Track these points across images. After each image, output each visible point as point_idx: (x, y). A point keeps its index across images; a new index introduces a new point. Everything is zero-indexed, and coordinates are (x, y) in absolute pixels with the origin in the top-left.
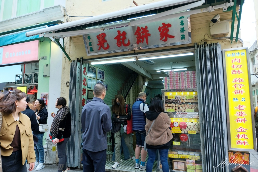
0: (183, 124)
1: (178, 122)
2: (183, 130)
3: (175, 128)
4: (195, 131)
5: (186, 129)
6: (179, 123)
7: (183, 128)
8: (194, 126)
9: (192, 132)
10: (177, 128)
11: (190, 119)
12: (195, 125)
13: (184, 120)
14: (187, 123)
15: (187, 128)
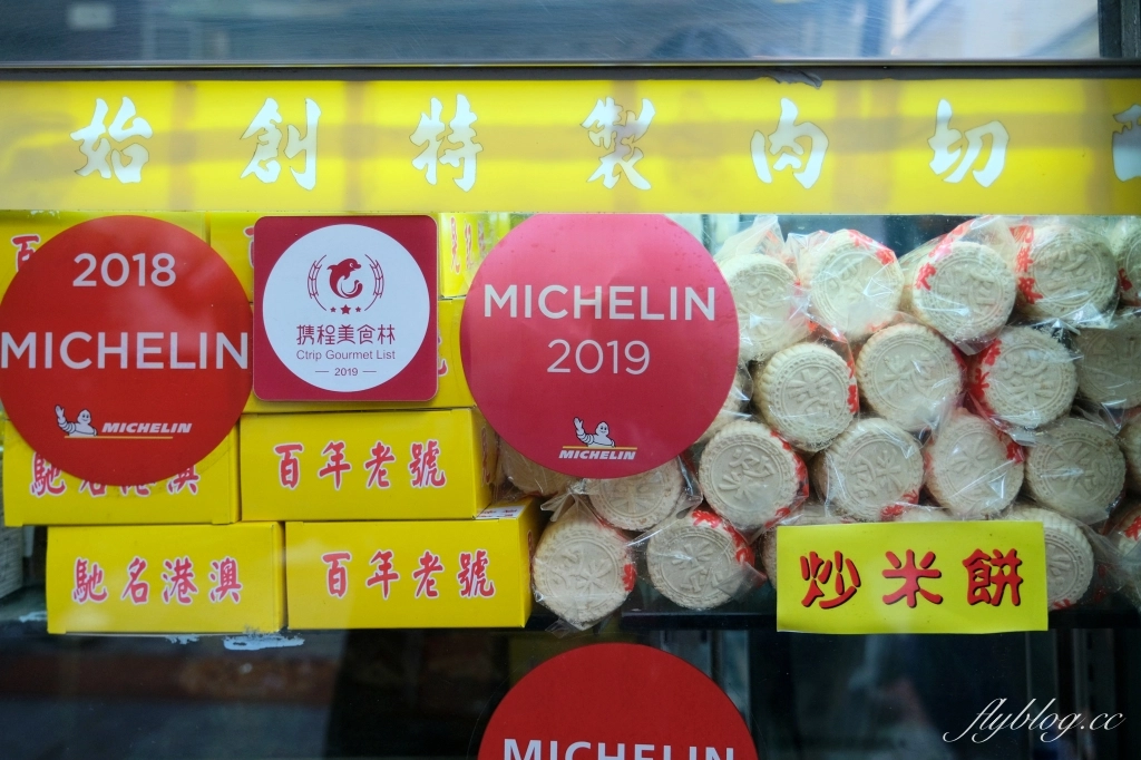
0: (613, 300)
1: (416, 234)
2: (585, 509)
3: (312, 435)
4: (1028, 533)
5: (691, 461)
6: (456, 276)
7: (600, 442)
8: (971, 358)
9: (916, 573)
10: (400, 431)
11: (867, 98)
12: (1023, 312)
13: (625, 141)
14: (734, 258)
15: (729, 425)
